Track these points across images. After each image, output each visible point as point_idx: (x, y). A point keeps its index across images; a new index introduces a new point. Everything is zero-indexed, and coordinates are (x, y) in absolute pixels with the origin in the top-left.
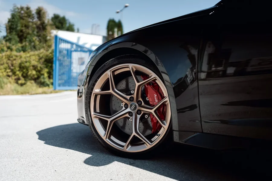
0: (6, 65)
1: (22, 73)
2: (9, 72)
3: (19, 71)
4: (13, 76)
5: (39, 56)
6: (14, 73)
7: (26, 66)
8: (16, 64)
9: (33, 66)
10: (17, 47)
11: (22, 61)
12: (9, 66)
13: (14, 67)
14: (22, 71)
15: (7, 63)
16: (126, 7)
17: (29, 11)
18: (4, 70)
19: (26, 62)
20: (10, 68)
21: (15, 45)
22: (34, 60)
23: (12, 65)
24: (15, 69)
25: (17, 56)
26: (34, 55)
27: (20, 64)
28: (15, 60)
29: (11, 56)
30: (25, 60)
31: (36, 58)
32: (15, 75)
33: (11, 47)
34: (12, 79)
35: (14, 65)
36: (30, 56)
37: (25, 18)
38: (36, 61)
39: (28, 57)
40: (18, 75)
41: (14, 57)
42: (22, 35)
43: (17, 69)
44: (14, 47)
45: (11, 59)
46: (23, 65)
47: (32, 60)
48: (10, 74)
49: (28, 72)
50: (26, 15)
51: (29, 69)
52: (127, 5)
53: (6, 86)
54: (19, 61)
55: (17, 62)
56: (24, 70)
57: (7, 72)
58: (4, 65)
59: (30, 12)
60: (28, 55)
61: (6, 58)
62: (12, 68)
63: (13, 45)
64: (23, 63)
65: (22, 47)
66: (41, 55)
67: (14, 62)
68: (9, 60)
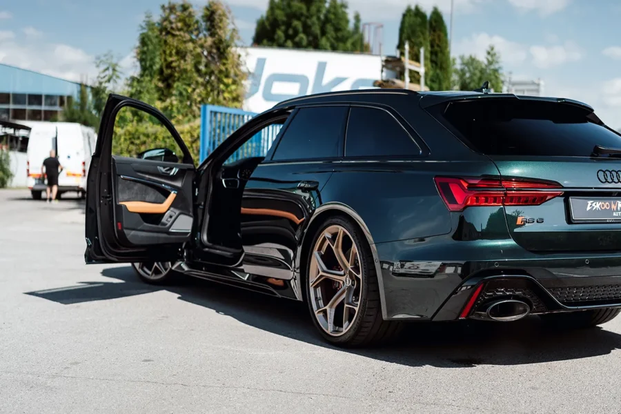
25: (148, 136)
29: (136, 136)
33: (140, 113)
45: (136, 142)
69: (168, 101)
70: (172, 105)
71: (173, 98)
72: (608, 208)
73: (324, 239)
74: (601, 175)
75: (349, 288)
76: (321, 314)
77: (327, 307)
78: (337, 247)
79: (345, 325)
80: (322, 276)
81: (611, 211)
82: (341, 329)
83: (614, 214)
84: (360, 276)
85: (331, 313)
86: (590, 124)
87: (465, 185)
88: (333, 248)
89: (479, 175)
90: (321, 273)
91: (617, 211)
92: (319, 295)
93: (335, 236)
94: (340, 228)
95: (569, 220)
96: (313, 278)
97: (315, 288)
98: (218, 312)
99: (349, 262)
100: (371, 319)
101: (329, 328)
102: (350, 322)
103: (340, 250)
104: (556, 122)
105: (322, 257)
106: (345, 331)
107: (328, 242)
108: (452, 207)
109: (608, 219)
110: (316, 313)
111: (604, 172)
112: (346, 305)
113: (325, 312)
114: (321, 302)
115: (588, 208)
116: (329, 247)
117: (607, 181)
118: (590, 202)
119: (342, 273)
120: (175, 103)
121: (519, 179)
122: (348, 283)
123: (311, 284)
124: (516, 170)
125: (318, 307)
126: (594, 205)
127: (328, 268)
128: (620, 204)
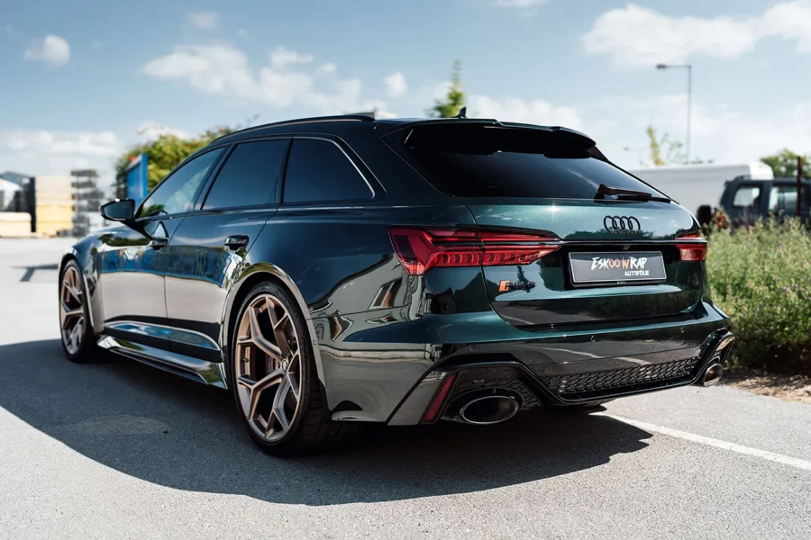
72: (618, 266)
74: (609, 222)
81: (623, 270)
83: (626, 274)
86: (591, 160)
89: (454, 225)
91: (629, 269)
95: (569, 282)
104: (549, 155)
109: (619, 280)
111: (613, 219)
115: (594, 267)
117: (616, 230)
118: (595, 259)
126: (601, 263)
128: (633, 260)
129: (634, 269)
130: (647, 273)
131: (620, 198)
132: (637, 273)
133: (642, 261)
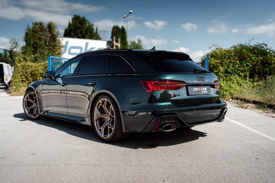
0: (21, 73)
1: (32, 78)
2: (24, 78)
3: (30, 77)
4: (27, 81)
5: (45, 66)
6: (27, 79)
7: (35, 74)
8: (28, 72)
9: (40, 74)
10: (31, 58)
11: (32, 70)
12: (23, 74)
13: (27, 74)
14: (33, 77)
15: (22, 72)
16: (131, 13)
17: (41, 26)
18: (20, 77)
19: (35, 71)
20: (24, 76)
21: (29, 57)
22: (41, 69)
23: (26, 73)
24: (28, 76)
25: (29, 66)
26: (41, 65)
27: (31, 72)
28: (28, 69)
29: (25, 66)
30: (35, 69)
31: (42, 68)
32: (28, 81)
33: (26, 59)
34: (26, 83)
35: (27, 73)
36: (38, 66)
37: (38, 32)
38: (42, 70)
39: (36, 67)
40: (30, 80)
41: (27, 67)
42: (37, 46)
43: (30, 76)
44: (28, 58)
45: (25, 68)
46: (33, 73)
47: (39, 69)
48: (24, 79)
49: (37, 78)
50: (39, 29)
51: (38, 75)
52: (131, 11)
53: (20, 89)
54: (31, 70)
55: (29, 71)
56: (34, 77)
57: (23, 78)
58: (20, 73)
59: (43, 26)
60: (37, 65)
61: (21, 68)
62: (26, 75)
63: (28, 56)
64: (33, 71)
65: (35, 57)
66: (46, 66)
67: (27, 70)
68: (24, 69)
69: (36, 55)
70: (37, 56)
71: (38, 54)
72: (200, 90)
73: (99, 103)
74: (198, 78)
75: (109, 121)
76: (99, 131)
77: (101, 128)
78: (105, 106)
79: (109, 134)
80: (99, 117)
82: (107, 136)
83: (202, 92)
84: (114, 117)
85: (103, 130)
86: (189, 61)
87: (153, 83)
88: (103, 106)
89: (158, 79)
90: (99, 116)
91: (203, 91)
92: (98, 123)
93: (103, 102)
94: (106, 99)
95: (188, 94)
96: (95, 117)
97: (96, 121)
98: (59, 130)
99: (109, 112)
100: (119, 132)
101: (102, 135)
102: (110, 133)
103: (106, 107)
105: (99, 110)
106: (109, 137)
107: (101, 104)
108: (148, 91)
109: (200, 94)
110: (97, 130)
111: (199, 78)
112: (109, 127)
113: (100, 130)
114: (99, 126)
115: (194, 90)
116: (101, 106)
117: (199, 81)
118: (194, 88)
119: (106, 115)
120: (38, 55)
121: (170, 81)
122: (109, 119)
123: (95, 120)
124: (168, 78)
125: (98, 128)
126: (196, 89)
127: (101, 114)
128: (203, 88)
129: (204, 91)
130: (207, 92)
131: (199, 72)
132: (204, 92)
133: (206, 89)
